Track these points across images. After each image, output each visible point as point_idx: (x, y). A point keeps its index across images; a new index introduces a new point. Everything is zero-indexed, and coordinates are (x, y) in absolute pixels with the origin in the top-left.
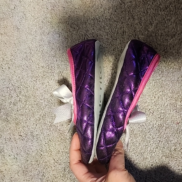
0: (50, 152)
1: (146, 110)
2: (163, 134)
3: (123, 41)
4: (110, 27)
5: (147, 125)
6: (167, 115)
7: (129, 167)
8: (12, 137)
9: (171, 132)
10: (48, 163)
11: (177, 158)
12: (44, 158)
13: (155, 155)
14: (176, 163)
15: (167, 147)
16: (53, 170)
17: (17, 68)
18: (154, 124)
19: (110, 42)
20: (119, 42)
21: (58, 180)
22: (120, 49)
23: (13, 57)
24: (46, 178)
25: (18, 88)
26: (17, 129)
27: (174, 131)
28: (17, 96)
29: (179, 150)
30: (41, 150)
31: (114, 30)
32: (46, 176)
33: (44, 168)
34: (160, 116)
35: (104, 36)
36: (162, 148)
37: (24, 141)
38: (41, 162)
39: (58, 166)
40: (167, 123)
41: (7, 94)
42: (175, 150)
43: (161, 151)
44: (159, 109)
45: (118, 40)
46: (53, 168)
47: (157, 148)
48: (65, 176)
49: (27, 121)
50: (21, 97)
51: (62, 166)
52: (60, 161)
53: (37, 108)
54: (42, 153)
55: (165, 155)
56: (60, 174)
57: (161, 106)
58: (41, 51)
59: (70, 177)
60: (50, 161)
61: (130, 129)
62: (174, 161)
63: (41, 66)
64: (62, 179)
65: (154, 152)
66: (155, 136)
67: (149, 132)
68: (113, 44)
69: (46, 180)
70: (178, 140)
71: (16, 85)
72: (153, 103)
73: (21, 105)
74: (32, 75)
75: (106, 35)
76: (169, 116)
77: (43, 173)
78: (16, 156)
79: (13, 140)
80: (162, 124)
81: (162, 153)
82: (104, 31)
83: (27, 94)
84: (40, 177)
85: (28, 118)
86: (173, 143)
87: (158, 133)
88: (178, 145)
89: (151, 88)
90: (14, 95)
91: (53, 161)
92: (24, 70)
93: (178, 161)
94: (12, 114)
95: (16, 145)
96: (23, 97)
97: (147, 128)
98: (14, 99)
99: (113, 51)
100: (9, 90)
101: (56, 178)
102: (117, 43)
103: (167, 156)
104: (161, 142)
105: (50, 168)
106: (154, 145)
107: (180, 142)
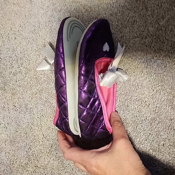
0: (41, 127)
1: (142, 102)
2: (155, 127)
3: (132, 30)
4: (122, 14)
5: (141, 116)
6: (162, 110)
8: (6, 106)
9: (163, 127)
10: (37, 137)
11: (164, 153)
12: (34, 132)
13: (143, 147)
14: (162, 158)
15: (156, 141)
16: (40, 145)
17: (23, 40)
18: (148, 116)
19: (119, 29)
20: (129, 31)
21: (44, 155)
22: (128, 38)
23: (21, 28)
24: (31, 151)
25: (20, 59)
26: (13, 99)
27: (166, 126)
28: (18, 67)
29: (167, 146)
30: (32, 124)
31: (126, 17)
32: (33, 150)
33: (32, 142)
34: (154, 110)
35: (114, 22)
36: (151, 141)
37: (17, 112)
38: (30, 135)
39: (45, 142)
40: (160, 118)
41: (9, 64)
42: (163, 145)
43: (149, 144)
44: (155, 103)
45: (127, 28)
46: (41, 143)
47: (146, 140)
48: (51, 152)
49: (24, 93)
50: (22, 69)
51: (50, 142)
52: (49, 138)
53: (36, 82)
54: (32, 126)
55: (152, 148)
56: (47, 150)
57: (157, 99)
58: (49, 27)
59: (56, 155)
60: (39, 135)
61: (123, 117)
62: (160, 155)
63: (47, 41)
64: (47, 155)
65: (143, 143)
66: (146, 128)
67: (141, 123)
68: (122, 32)
69: (31, 153)
70: (168, 136)
71: (19, 56)
72: (151, 96)
73: (21, 77)
74: (36, 49)
75: (117, 22)
76: (164, 111)
77: (30, 146)
78: (6, 126)
79: (6, 109)
80: (156, 118)
81: (150, 146)
82: (115, 17)
83: (28, 67)
84: (26, 149)
85: (25, 90)
86: (162, 138)
87: (149, 126)
88: (168, 141)
89: (151, 80)
90: (16, 66)
91: (42, 136)
92: (29, 43)
93: (164, 156)
94: (11, 84)
95: (8, 114)
96: (24, 69)
97: (140, 119)
98: (15, 70)
99: (121, 38)
100: (11, 59)
101: (42, 153)
102: (126, 32)
103: (155, 150)
104: (151, 135)
105: (38, 143)
106: (144, 137)
107: (170, 139)
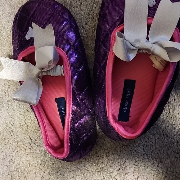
0: (26, 128)
7: (143, 154)
10: (21, 143)
12: (16, 136)
16: (27, 153)
21: (34, 168)
24: (15, 165)
30: (12, 124)
32: (16, 163)
33: (14, 151)
38: (11, 141)
39: (35, 148)
46: (28, 151)
48: (44, 163)
51: (42, 148)
52: (40, 142)
54: (13, 128)
56: (38, 160)
59: (52, 166)
60: (24, 140)
64: (40, 168)
69: (15, 167)
77: (11, 157)
84: (7, 162)
91: (29, 141)
101: (31, 165)
105: (23, 151)
